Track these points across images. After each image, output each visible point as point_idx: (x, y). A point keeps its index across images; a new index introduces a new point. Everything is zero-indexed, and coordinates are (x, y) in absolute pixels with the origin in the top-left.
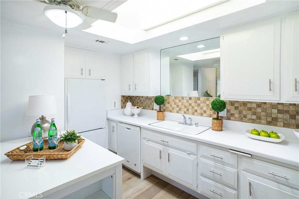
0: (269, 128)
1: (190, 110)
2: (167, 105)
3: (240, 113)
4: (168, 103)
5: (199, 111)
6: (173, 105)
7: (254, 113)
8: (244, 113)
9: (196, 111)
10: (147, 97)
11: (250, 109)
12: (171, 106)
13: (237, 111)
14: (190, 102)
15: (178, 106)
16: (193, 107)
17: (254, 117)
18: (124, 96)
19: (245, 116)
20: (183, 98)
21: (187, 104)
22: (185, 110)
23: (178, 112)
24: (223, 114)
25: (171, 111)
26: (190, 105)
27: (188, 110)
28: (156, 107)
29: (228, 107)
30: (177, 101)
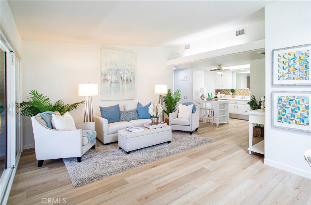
1: (244, 94)
2: (235, 93)
6: (238, 93)
9: (246, 94)
10: (227, 90)
12: (237, 93)
18: (216, 90)
20: (242, 90)
21: (243, 92)
23: (240, 95)
25: (237, 95)
28: (231, 93)
30: (239, 91)
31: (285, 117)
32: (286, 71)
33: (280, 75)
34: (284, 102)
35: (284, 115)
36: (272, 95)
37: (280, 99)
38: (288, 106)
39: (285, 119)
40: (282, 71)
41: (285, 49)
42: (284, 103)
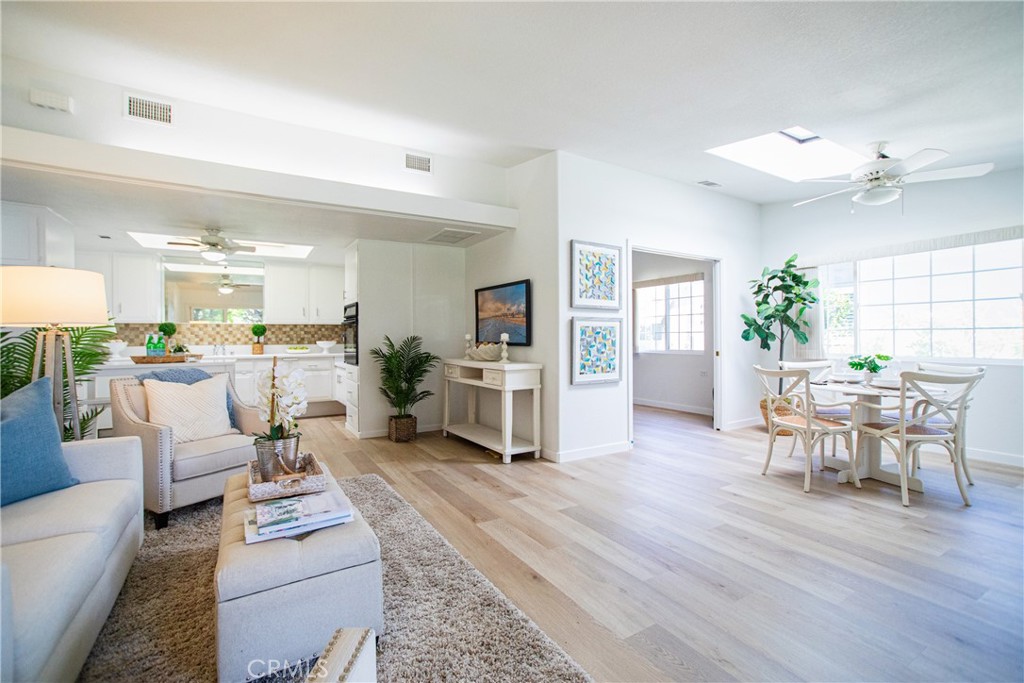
0: (301, 346)
1: (218, 339)
3: (277, 337)
4: (179, 333)
5: (230, 340)
6: (189, 335)
7: (288, 336)
8: (280, 336)
9: (227, 340)
11: (285, 333)
12: (184, 336)
13: (274, 336)
14: (218, 329)
15: (197, 336)
16: (222, 336)
17: (288, 339)
19: (281, 340)
22: (211, 340)
23: (197, 344)
24: (262, 339)
26: (218, 333)
27: (214, 340)
29: (268, 333)
30: (196, 330)
31: (590, 362)
32: (590, 284)
33: (583, 288)
34: (589, 336)
35: (588, 360)
36: (572, 322)
37: (583, 332)
38: (593, 343)
39: (589, 367)
40: (585, 281)
41: (591, 244)
42: (589, 339)
